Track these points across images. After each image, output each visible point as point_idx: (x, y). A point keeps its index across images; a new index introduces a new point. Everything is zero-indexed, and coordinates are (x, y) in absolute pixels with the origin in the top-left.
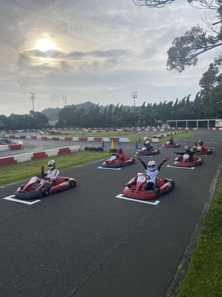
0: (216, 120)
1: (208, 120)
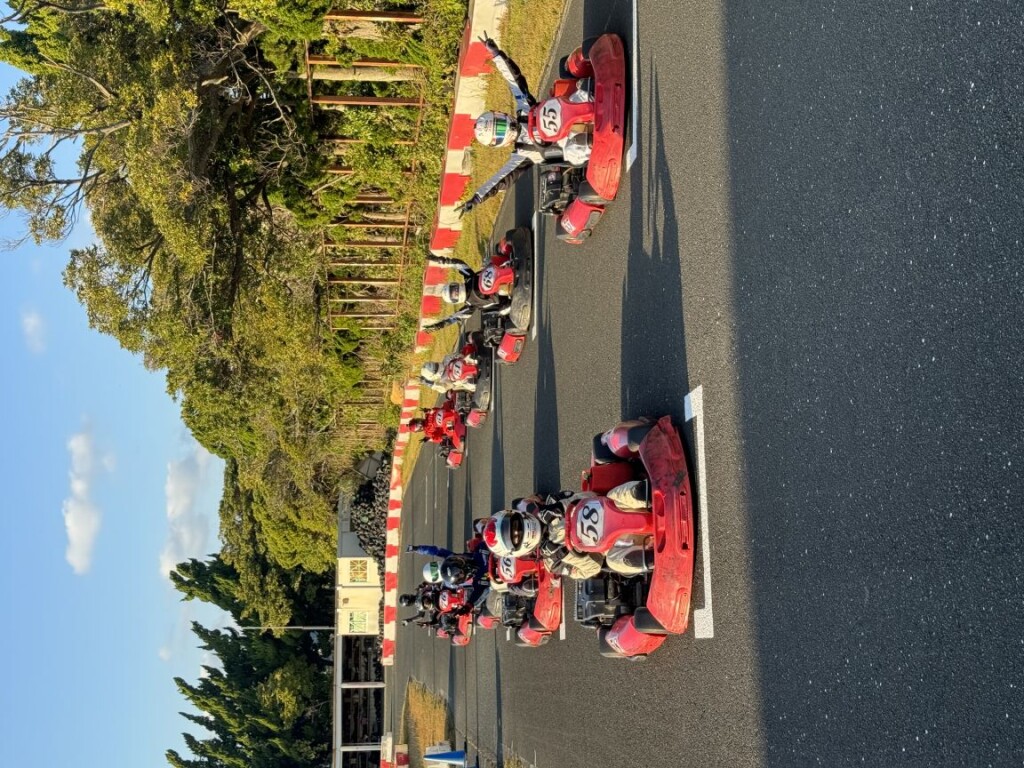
0: (343, 628)
1: (340, 686)
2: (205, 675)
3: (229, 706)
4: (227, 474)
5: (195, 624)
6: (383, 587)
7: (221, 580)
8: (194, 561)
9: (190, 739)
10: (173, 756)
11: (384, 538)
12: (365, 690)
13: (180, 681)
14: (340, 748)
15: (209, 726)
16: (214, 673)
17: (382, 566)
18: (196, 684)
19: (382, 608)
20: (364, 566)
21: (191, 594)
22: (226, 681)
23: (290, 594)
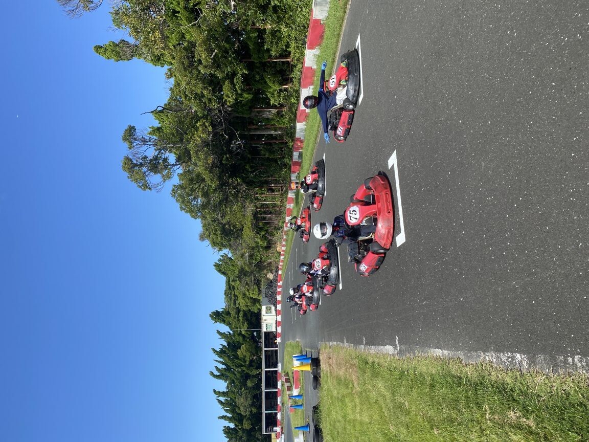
0: (264, 330)
1: (264, 349)
2: (222, 347)
3: (229, 357)
4: (226, 281)
5: (218, 331)
6: (276, 315)
7: (226, 316)
8: (217, 311)
9: (217, 368)
10: (212, 373)
11: (276, 299)
12: (272, 350)
13: (213, 349)
14: (264, 369)
15: (223, 364)
16: (224, 346)
17: (276, 307)
18: (218, 350)
19: (276, 322)
20: (270, 308)
21: (216, 322)
22: (227, 349)
23: (247, 320)
